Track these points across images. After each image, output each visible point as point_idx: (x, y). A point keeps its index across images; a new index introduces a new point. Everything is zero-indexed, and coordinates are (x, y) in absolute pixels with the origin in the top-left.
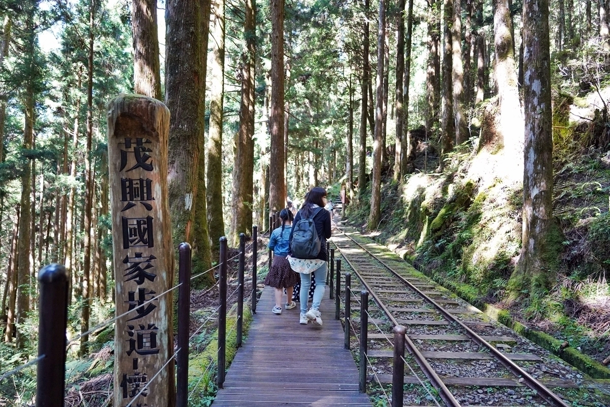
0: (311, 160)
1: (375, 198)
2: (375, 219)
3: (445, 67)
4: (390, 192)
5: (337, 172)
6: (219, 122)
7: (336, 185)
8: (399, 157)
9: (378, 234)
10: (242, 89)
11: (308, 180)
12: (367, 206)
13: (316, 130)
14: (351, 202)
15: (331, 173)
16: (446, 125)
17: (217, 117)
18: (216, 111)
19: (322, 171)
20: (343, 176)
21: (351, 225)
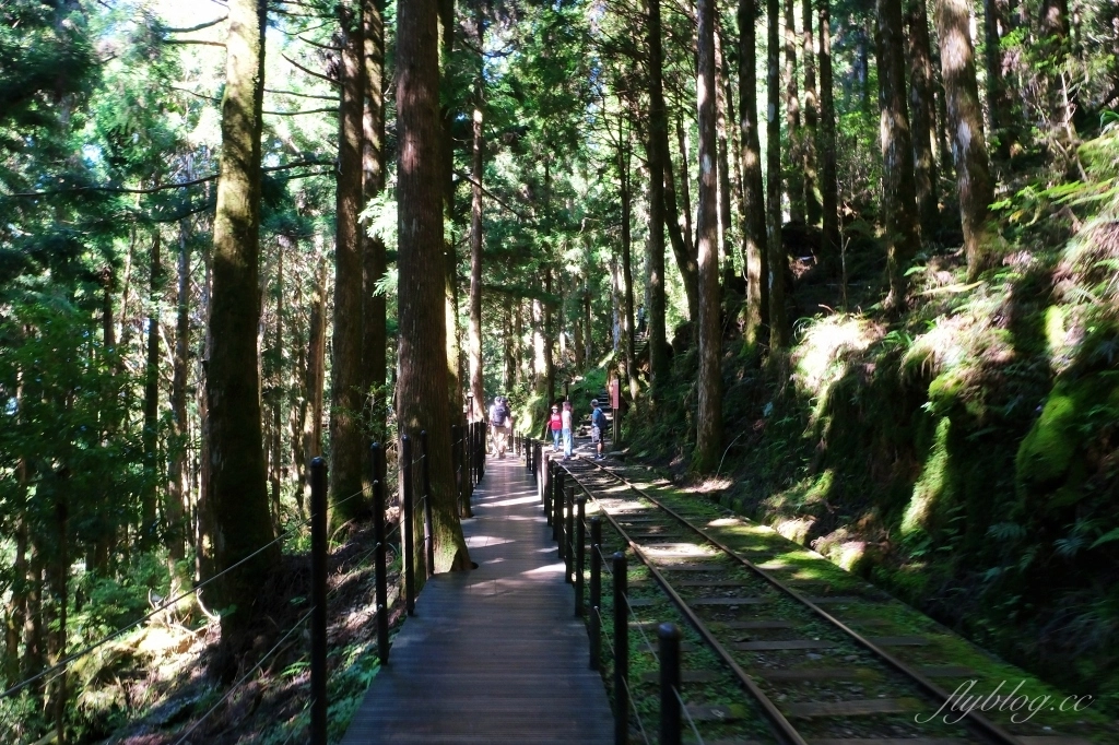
0: (537, 318)
1: (709, 388)
2: (709, 445)
3: (884, 30)
4: (740, 375)
5: (594, 346)
6: (248, 163)
7: (592, 372)
8: (757, 286)
9: (723, 485)
10: (343, 103)
11: (532, 365)
12: (676, 414)
13: (545, 244)
14: (634, 406)
15: (580, 350)
16: (898, 182)
17: (242, 148)
18: (237, 128)
19: (561, 345)
20: (606, 354)
21: (638, 460)
